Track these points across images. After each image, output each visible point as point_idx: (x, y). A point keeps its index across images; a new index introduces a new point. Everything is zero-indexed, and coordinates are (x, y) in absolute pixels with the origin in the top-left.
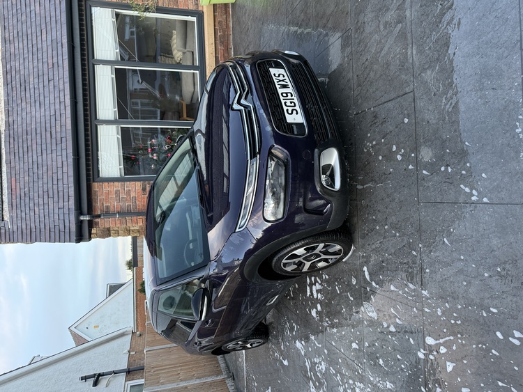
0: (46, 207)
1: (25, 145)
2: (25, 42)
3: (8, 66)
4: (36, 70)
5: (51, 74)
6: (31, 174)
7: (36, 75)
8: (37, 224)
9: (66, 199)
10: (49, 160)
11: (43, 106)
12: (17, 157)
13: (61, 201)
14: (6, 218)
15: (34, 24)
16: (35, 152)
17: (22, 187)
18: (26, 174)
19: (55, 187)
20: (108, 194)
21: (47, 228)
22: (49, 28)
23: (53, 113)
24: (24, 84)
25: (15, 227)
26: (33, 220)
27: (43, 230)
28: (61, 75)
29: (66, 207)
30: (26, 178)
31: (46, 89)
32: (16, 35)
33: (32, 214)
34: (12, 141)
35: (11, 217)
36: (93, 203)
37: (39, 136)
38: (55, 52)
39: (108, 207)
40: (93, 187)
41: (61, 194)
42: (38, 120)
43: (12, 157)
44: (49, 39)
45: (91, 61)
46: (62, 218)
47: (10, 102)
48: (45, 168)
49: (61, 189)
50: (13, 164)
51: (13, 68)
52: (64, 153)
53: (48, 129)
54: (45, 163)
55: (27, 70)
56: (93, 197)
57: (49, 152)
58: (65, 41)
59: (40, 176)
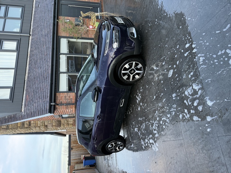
0: (38, 102)
1: (33, 82)
2: (38, 50)
3: (31, 59)
4: (40, 57)
5: (45, 57)
6: (34, 92)
7: (40, 59)
8: (34, 110)
9: (46, 98)
10: (42, 85)
11: (41, 68)
12: (30, 87)
13: (44, 99)
14: (22, 111)
15: (41, 44)
16: (37, 84)
17: (30, 97)
18: (32, 92)
19: (43, 94)
20: (62, 97)
21: (38, 111)
22: (46, 44)
23: (45, 69)
24: (36, 63)
25: (26, 113)
26: (33, 109)
27: (36, 112)
28: (49, 57)
29: (46, 101)
30: (32, 94)
31: (43, 63)
32: (35, 49)
33: (33, 106)
34: (29, 82)
35: (25, 110)
36: (56, 101)
37: (39, 78)
38: (47, 51)
39: (61, 102)
40: (56, 94)
41: (44, 96)
42: (39, 73)
43: (28, 88)
44: (46, 47)
45: (59, 54)
46: (44, 105)
47: (30, 69)
48: (40, 89)
49: (45, 95)
50: (28, 90)
51: (33, 59)
52: (47, 82)
53: (42, 75)
54: (40, 87)
55: (37, 58)
56: (56, 98)
57: (42, 82)
58: (51, 47)
59: (38, 92)
